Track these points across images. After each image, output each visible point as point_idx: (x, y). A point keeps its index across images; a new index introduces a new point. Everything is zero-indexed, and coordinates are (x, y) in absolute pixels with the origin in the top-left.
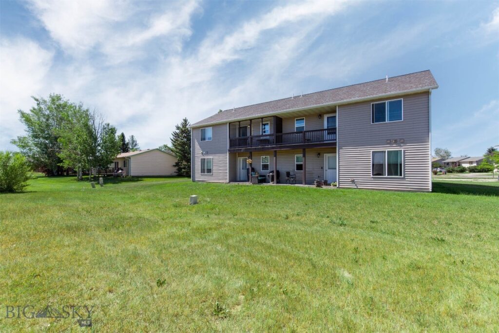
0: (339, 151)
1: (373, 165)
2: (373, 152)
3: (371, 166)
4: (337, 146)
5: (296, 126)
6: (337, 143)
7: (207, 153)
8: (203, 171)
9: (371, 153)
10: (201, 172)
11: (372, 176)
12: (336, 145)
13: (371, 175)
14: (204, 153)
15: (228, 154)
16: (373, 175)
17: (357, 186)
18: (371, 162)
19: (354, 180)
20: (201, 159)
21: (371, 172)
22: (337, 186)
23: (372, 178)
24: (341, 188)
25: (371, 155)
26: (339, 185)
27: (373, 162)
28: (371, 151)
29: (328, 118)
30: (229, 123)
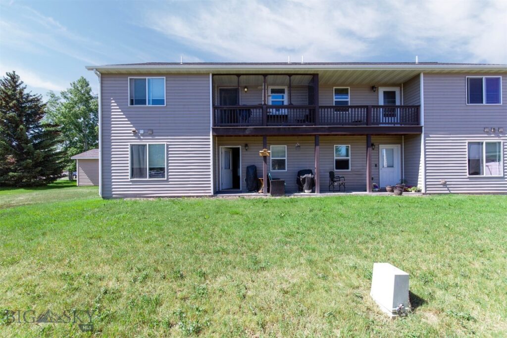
0: (425, 140)
1: (469, 160)
2: (469, 143)
3: (467, 162)
4: (423, 133)
5: (334, 100)
6: (423, 128)
7: (151, 133)
8: (137, 172)
9: (467, 144)
10: (132, 176)
11: (468, 176)
12: (421, 131)
13: (467, 174)
14: (142, 132)
15: (211, 137)
16: (469, 174)
17: (450, 190)
18: (467, 156)
19: (446, 182)
20: (132, 146)
21: (467, 171)
22: (423, 191)
23: (469, 178)
24: (430, 194)
25: (467, 147)
26: (426, 191)
27: (469, 157)
28: (467, 141)
29: (385, 92)
30: (213, 75)
